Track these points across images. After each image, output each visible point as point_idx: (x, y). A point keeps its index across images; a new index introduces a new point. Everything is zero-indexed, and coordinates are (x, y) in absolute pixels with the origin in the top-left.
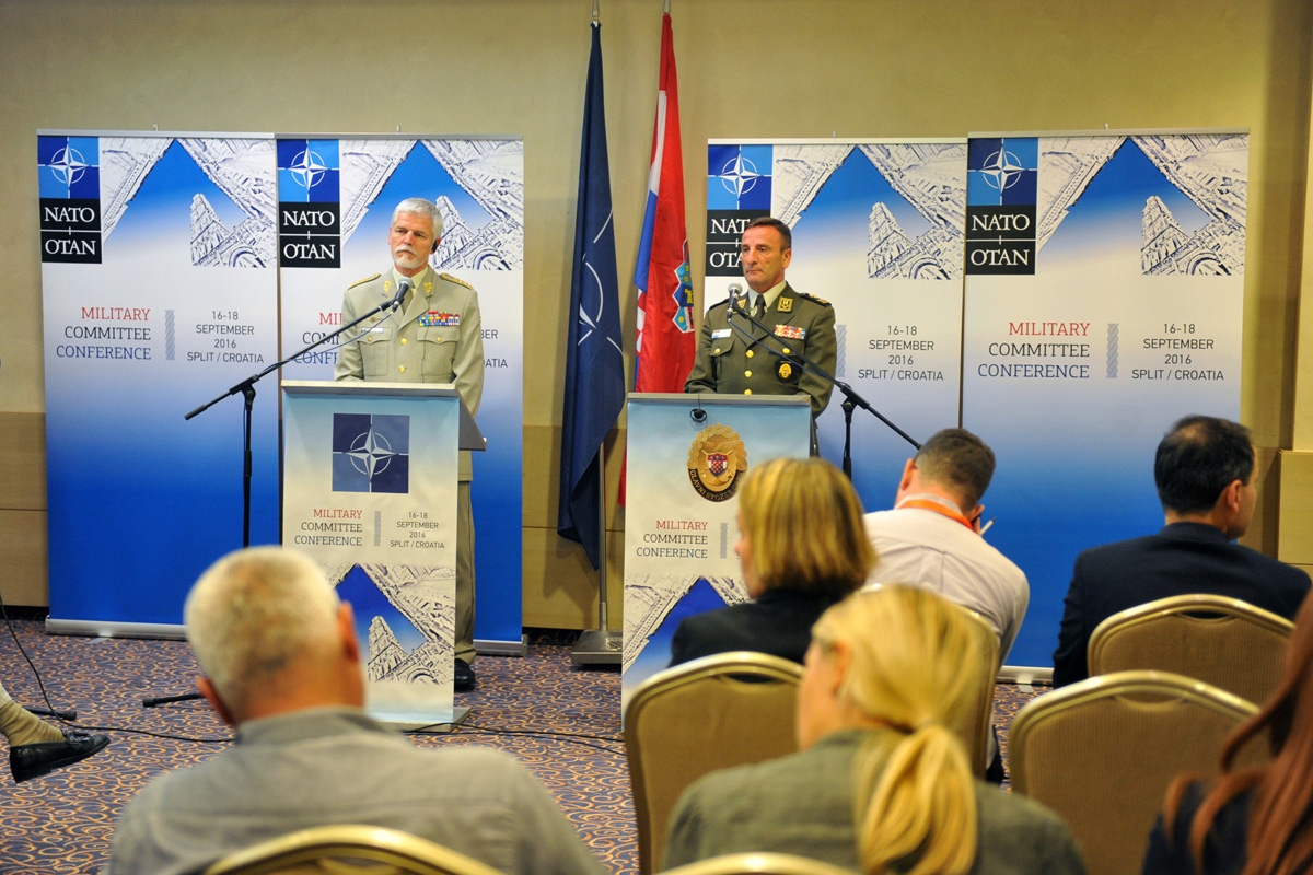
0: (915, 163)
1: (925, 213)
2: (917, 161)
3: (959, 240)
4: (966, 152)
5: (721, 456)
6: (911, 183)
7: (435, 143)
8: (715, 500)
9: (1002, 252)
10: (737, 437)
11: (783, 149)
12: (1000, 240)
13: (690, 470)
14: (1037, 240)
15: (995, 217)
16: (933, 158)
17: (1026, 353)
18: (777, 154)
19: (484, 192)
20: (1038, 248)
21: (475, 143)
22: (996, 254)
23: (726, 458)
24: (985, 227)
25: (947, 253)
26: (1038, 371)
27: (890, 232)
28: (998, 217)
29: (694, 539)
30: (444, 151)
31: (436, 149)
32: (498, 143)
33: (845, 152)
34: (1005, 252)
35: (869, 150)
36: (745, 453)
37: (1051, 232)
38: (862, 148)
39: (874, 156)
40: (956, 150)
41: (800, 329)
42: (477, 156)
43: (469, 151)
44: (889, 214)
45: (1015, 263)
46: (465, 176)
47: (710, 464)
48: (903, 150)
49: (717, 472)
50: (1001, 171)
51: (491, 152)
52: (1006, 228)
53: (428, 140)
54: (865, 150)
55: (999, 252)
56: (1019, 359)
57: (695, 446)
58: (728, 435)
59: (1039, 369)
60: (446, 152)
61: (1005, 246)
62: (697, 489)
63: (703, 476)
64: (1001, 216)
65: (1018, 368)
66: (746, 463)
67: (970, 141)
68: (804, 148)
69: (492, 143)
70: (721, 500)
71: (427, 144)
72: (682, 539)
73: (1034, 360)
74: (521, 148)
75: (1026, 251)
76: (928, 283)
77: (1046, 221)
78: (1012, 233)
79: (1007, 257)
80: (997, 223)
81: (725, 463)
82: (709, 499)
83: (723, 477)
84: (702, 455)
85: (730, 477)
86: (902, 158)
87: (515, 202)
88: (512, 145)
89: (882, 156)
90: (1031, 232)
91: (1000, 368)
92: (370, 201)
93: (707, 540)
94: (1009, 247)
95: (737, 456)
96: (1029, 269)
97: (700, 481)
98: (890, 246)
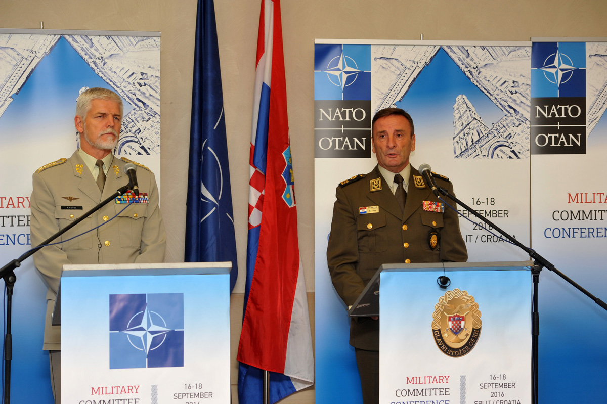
0: (490, 62)
1: (498, 104)
2: (491, 61)
3: (526, 126)
4: (530, 54)
5: (459, 317)
6: (488, 79)
7: (78, 38)
8: (454, 356)
9: (560, 136)
10: (472, 299)
11: (378, 48)
12: (559, 126)
13: (434, 331)
14: (587, 125)
15: (554, 107)
16: (504, 58)
17: (581, 218)
18: (375, 53)
19: (124, 84)
20: (588, 132)
21: (116, 39)
22: (555, 137)
23: (463, 320)
24: (546, 115)
25: (517, 136)
26: (591, 232)
27: (471, 119)
28: (556, 107)
29: (438, 392)
30: (86, 46)
31: (78, 44)
32: (137, 40)
33: (432, 52)
34: (563, 135)
35: (452, 51)
36: (479, 313)
37: (598, 120)
38: (446, 49)
39: (456, 56)
40: (522, 52)
41: (440, 204)
42: (117, 51)
43: (110, 46)
44: (470, 105)
45: (571, 145)
46: (106, 69)
47: (450, 324)
48: (479, 51)
49: (457, 331)
50: (559, 68)
51: (131, 48)
52: (563, 116)
53: (71, 35)
54: (448, 51)
55: (558, 135)
56: (576, 223)
57: (437, 308)
58: (465, 298)
59: (591, 230)
60: (88, 46)
61: (562, 130)
62: (440, 347)
63: (445, 336)
64: (559, 106)
65: (575, 230)
66: (480, 322)
67: (534, 43)
68: (398, 48)
69: (131, 38)
70: (459, 356)
71: (70, 39)
72: (428, 392)
73: (587, 223)
74: (159, 44)
75: (579, 135)
76: (502, 163)
77: (593, 110)
78: (568, 120)
79: (564, 140)
80: (556, 111)
81: (463, 322)
82: (450, 355)
83: (462, 336)
84: (443, 316)
85: (467, 335)
86: (479, 56)
87: (153, 92)
88: (151, 41)
89: (463, 56)
90: (582, 119)
91: (562, 230)
92: (15, 91)
93: (450, 392)
94: (566, 131)
95: (473, 316)
96: (581, 150)
97: (442, 340)
98: (471, 131)
